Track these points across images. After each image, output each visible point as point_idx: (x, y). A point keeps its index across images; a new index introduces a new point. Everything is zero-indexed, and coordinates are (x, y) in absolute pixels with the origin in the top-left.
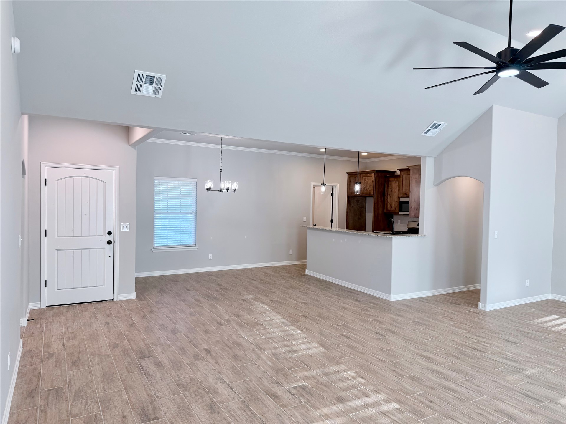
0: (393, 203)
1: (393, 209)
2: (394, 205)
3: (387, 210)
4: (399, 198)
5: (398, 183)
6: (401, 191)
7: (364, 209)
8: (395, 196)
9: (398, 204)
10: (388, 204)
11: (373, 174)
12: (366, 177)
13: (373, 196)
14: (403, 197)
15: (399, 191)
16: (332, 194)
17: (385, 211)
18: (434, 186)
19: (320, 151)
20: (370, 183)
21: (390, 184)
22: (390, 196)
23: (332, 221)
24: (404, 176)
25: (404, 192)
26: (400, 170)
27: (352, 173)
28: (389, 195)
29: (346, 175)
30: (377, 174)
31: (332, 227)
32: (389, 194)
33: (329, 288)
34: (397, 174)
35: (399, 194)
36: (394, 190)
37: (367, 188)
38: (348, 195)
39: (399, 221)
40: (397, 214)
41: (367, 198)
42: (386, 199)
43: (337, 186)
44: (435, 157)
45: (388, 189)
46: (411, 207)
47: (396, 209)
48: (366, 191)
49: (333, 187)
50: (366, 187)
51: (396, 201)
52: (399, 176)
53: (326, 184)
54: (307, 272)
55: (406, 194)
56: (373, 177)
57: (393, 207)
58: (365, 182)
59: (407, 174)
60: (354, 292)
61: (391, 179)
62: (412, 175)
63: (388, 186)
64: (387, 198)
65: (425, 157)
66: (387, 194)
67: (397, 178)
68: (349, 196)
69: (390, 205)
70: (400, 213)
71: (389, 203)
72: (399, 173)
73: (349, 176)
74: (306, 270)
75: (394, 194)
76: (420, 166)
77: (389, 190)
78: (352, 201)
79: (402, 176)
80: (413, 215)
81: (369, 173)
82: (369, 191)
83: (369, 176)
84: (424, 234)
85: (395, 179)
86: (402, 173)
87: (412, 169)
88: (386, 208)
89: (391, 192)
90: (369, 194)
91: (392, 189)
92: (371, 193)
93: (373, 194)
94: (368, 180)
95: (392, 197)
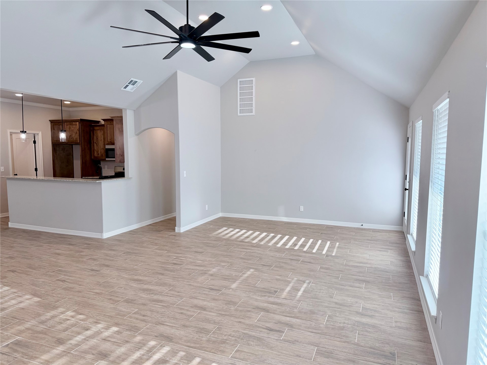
0: (100, 151)
1: (100, 155)
2: (101, 152)
3: (94, 157)
4: (104, 145)
5: (102, 131)
6: (106, 140)
7: (71, 157)
8: (101, 144)
9: (104, 151)
10: (95, 151)
11: (78, 122)
12: (71, 125)
13: (79, 144)
14: (108, 144)
15: (104, 139)
16: (35, 142)
17: (93, 158)
18: (135, 135)
19: (15, 95)
20: (75, 131)
21: (96, 133)
22: (96, 144)
23: (36, 170)
24: (108, 126)
25: (109, 141)
26: (104, 120)
27: (55, 121)
28: (95, 143)
29: (49, 123)
30: (81, 123)
31: (37, 176)
32: (95, 142)
33: (39, 237)
34: (101, 123)
35: (104, 142)
36: (99, 138)
37: (73, 136)
38: (52, 143)
39: (106, 166)
40: (104, 160)
41: (74, 146)
42: (92, 147)
43: (39, 134)
44: (134, 110)
45: (93, 137)
46: (117, 153)
47: (102, 156)
48: (72, 138)
49: (34, 135)
50: (72, 135)
51: (102, 148)
52: (103, 125)
53: (26, 132)
54: (10, 225)
55: (110, 142)
56: (78, 124)
57: (100, 154)
58: (71, 130)
59: (110, 124)
60: (66, 237)
61: (96, 128)
62: (116, 125)
63: (94, 135)
64: (94, 146)
65: (126, 109)
66: (93, 142)
67: (102, 127)
68: (54, 144)
69: (97, 152)
70: (107, 159)
71: (96, 150)
72: (103, 122)
73: (52, 124)
74: (9, 223)
75: (100, 142)
76: (122, 117)
77: (95, 138)
78: (58, 149)
79: (106, 126)
80: (119, 160)
81: (74, 122)
82: (75, 139)
83: (74, 125)
84: (130, 177)
85: (100, 128)
86: (106, 122)
87: (115, 119)
88: (94, 155)
89: (97, 141)
90: (75, 142)
91: (98, 138)
92: (77, 141)
93: (79, 142)
94: (73, 128)
95: (98, 145)
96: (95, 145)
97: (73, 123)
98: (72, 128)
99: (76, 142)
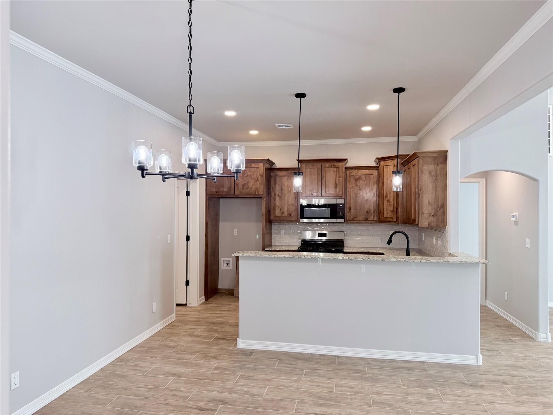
0: (286, 207)
1: (285, 214)
3: (276, 217)
4: (298, 199)
5: (292, 178)
8: (290, 196)
9: (296, 209)
10: (277, 208)
11: (262, 164)
12: (247, 168)
13: (261, 198)
14: (306, 198)
16: (187, 193)
17: (272, 218)
20: (255, 177)
21: (280, 180)
22: (280, 197)
23: (187, 238)
24: (308, 170)
25: (308, 192)
26: (301, 161)
28: (278, 196)
32: (277, 194)
35: (297, 194)
36: (286, 188)
37: (251, 185)
38: (207, 195)
42: (271, 201)
45: (275, 187)
46: (422, 211)
47: (290, 215)
48: (248, 188)
49: (187, 181)
50: (248, 183)
51: (290, 203)
52: (296, 169)
54: (241, 344)
55: (312, 194)
57: (286, 212)
58: (244, 175)
59: (313, 167)
62: (423, 166)
63: (275, 182)
64: (275, 199)
66: (275, 194)
68: (209, 197)
69: (281, 209)
70: (302, 220)
71: (279, 207)
75: (287, 195)
77: (278, 188)
79: (303, 170)
82: (253, 189)
83: (253, 168)
85: (288, 173)
86: (303, 165)
87: (423, 157)
88: (274, 214)
89: (281, 192)
90: (255, 194)
91: (283, 187)
92: (258, 192)
93: (262, 194)
94: (252, 173)
95: (283, 199)
96: (277, 198)
97: (252, 164)
98: (249, 172)
99: (257, 194)
